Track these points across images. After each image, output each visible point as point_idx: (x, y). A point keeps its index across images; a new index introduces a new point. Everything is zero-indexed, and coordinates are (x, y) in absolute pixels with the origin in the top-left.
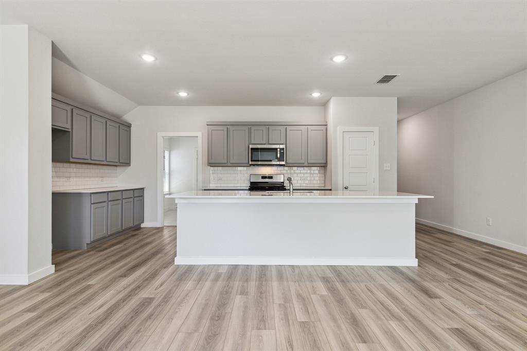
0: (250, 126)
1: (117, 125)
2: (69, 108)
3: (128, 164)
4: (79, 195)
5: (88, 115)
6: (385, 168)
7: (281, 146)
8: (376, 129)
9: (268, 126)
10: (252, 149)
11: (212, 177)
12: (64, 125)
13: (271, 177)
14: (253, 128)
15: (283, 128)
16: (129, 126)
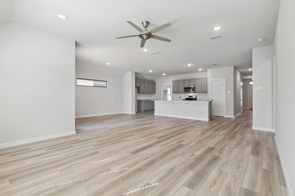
0: (184, 81)
1: (151, 84)
2: (140, 82)
3: (155, 93)
4: (142, 100)
5: (144, 83)
6: (228, 93)
7: (193, 87)
8: (224, 79)
9: (189, 80)
10: (184, 88)
11: (175, 97)
12: (138, 86)
13: (192, 97)
14: (185, 81)
15: (194, 81)
16: (155, 83)
